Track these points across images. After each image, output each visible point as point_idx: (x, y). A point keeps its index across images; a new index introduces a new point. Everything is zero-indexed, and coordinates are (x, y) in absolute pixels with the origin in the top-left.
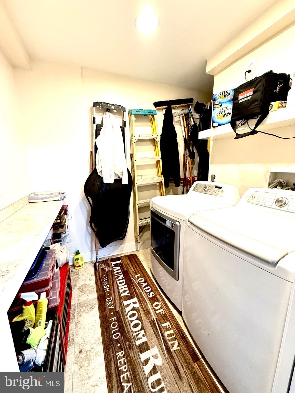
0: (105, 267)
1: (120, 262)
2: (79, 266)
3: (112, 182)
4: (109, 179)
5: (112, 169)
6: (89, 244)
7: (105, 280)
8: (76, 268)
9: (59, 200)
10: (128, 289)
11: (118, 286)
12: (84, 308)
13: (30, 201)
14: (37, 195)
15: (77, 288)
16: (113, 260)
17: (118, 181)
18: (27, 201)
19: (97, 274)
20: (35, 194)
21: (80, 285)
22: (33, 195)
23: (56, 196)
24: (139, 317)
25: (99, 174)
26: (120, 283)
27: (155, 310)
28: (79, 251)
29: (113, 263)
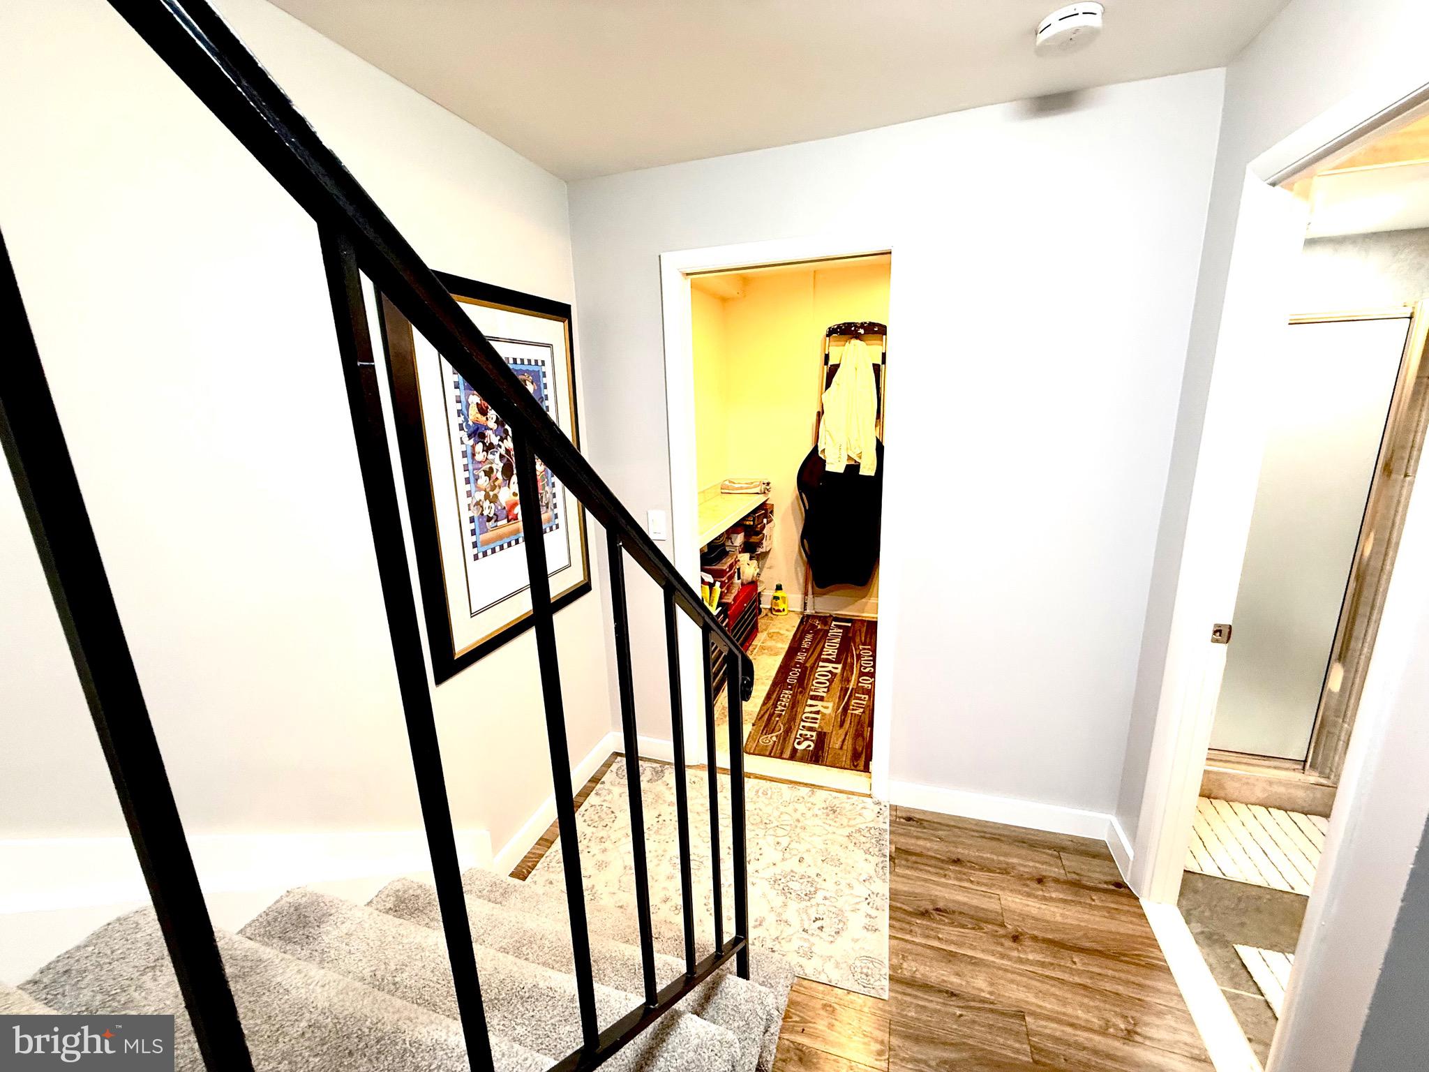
0: (818, 624)
1: (850, 625)
2: (779, 611)
3: (841, 470)
4: (835, 465)
5: (844, 447)
6: (802, 580)
7: (809, 636)
8: (774, 613)
9: (758, 493)
10: (837, 655)
11: (824, 647)
12: (766, 651)
13: (723, 491)
14: (734, 483)
15: (765, 633)
16: (836, 619)
17: (853, 468)
18: (719, 491)
19: (802, 628)
20: (730, 482)
21: (771, 631)
22: (727, 483)
23: (755, 487)
24: (831, 680)
25: (820, 455)
26: (828, 645)
27: (859, 682)
28: (781, 586)
29: (834, 623)
